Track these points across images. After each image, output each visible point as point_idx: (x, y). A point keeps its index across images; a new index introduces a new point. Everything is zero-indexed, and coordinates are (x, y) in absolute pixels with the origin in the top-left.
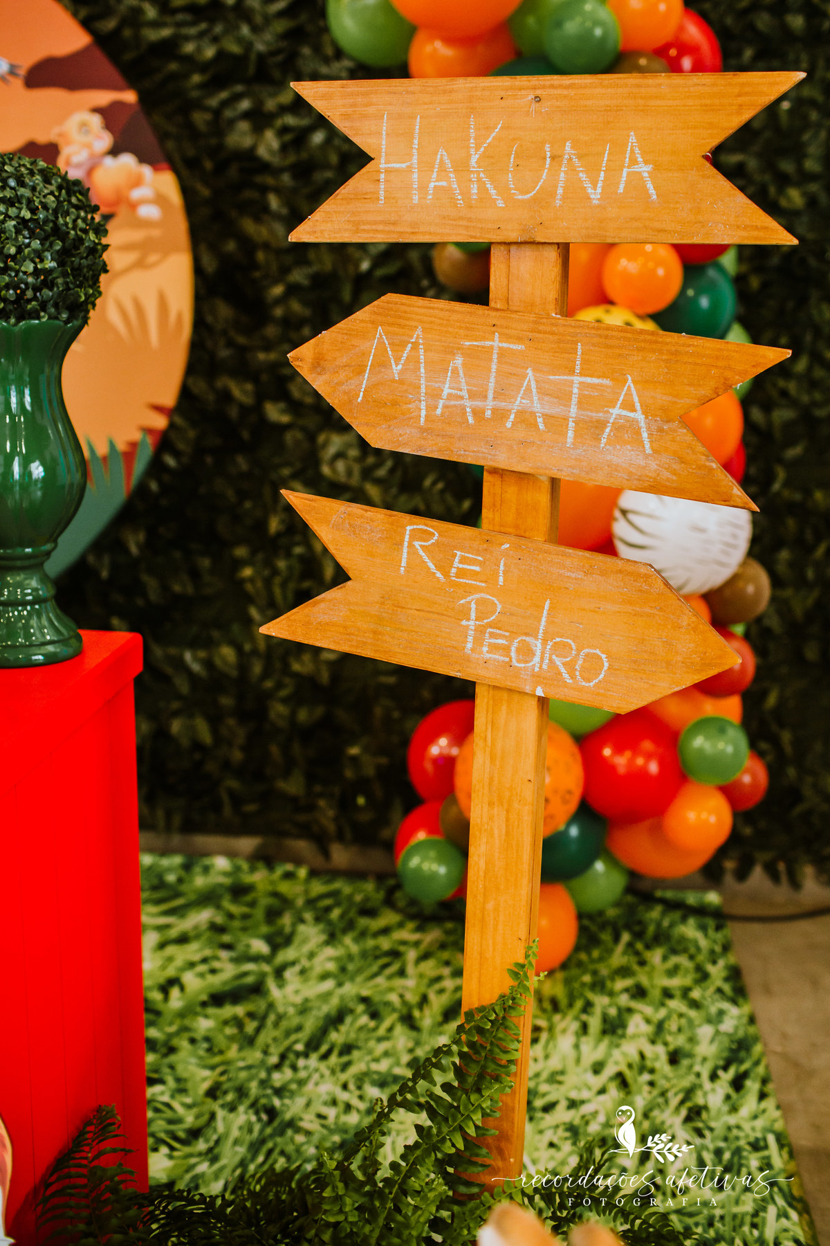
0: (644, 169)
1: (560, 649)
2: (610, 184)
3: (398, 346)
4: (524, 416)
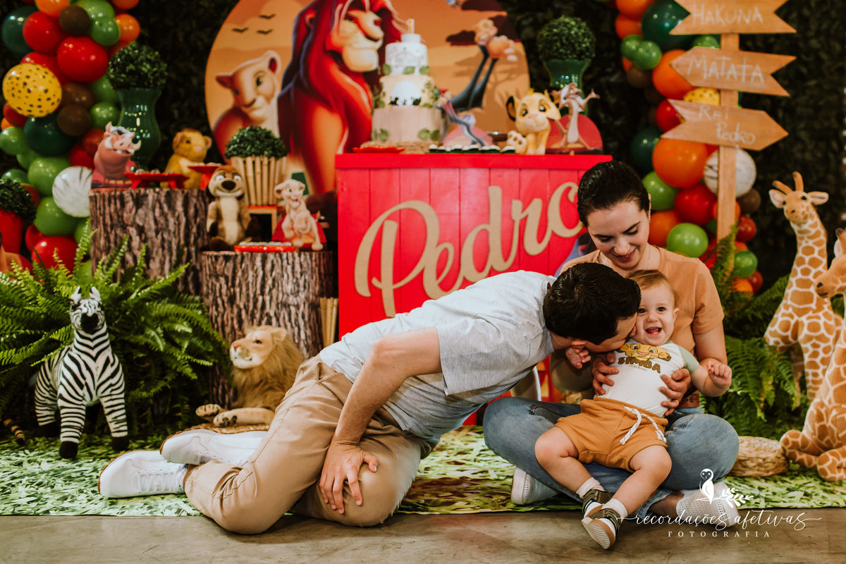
0: (759, 15)
1: (742, 135)
2: (751, 19)
3: (698, 59)
4: (732, 77)
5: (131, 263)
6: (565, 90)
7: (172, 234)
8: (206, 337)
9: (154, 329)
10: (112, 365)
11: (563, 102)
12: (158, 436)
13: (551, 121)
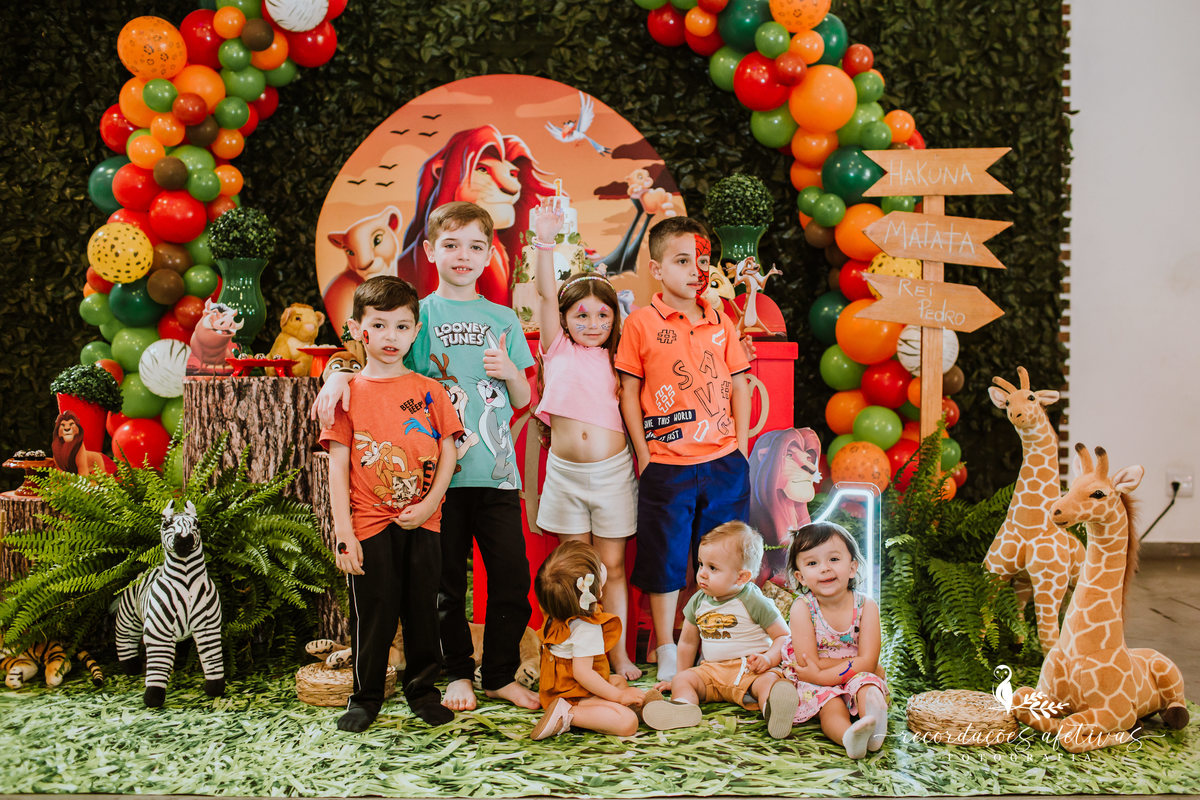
0: (968, 174)
1: (949, 314)
2: (959, 178)
3: (897, 226)
4: (936, 245)
5: (231, 464)
6: (741, 266)
7: (278, 430)
8: (316, 555)
9: (257, 547)
10: (208, 594)
11: (739, 278)
12: (258, 675)
13: (725, 300)
